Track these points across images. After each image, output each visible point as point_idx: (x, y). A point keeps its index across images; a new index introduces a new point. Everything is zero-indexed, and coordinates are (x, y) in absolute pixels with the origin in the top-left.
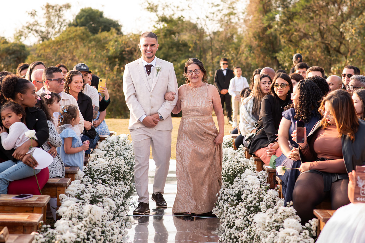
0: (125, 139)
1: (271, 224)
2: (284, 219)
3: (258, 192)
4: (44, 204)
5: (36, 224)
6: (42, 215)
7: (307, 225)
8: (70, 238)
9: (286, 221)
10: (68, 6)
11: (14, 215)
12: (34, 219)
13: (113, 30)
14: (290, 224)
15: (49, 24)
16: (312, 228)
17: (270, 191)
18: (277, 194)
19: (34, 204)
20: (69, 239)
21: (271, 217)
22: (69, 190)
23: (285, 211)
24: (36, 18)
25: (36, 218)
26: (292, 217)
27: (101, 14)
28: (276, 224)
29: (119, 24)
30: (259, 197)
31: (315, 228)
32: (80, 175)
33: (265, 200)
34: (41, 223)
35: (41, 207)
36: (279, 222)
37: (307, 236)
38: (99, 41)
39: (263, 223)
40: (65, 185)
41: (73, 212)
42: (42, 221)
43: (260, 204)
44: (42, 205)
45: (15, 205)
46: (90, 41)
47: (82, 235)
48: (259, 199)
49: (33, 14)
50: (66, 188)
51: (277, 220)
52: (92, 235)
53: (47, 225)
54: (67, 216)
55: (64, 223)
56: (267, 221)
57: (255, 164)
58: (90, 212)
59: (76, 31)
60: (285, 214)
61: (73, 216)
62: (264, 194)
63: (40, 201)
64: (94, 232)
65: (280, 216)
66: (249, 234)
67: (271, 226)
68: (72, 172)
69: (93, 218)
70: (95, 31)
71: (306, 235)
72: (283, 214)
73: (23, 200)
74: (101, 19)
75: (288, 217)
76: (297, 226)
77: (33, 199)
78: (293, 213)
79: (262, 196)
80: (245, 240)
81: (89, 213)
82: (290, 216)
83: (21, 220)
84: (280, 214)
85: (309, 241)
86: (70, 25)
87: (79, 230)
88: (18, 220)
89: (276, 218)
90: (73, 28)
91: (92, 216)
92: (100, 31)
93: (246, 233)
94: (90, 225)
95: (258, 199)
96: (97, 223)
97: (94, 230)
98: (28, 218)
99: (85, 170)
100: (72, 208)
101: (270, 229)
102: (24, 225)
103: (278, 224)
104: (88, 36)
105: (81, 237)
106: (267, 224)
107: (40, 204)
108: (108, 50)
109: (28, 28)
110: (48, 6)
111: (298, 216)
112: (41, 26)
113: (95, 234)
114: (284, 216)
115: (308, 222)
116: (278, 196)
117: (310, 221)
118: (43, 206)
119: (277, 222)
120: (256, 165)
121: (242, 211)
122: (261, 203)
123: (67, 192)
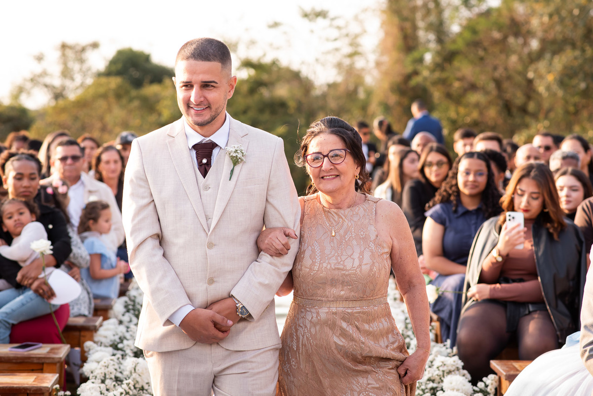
1: (424, 384)
2: (444, 376)
4: (61, 358)
5: (48, 391)
6: (57, 375)
7: (481, 385)
9: (447, 380)
10: (95, 46)
11: (11, 377)
12: (44, 382)
14: (454, 384)
15: (66, 73)
16: (488, 389)
19: (44, 358)
22: (101, 336)
23: (445, 363)
24: (45, 65)
25: (48, 381)
26: (457, 372)
27: (147, 58)
28: (431, 385)
31: (493, 390)
32: (118, 312)
34: (56, 388)
35: (54, 364)
36: (436, 382)
41: (106, 371)
42: (58, 386)
44: (57, 360)
45: (14, 361)
49: (40, 58)
50: (96, 333)
51: (432, 378)
53: (65, 391)
54: (98, 377)
55: (93, 388)
58: (135, 370)
59: (108, 84)
60: (445, 368)
61: (107, 377)
63: (54, 353)
65: (437, 372)
67: (423, 387)
68: (105, 308)
69: (139, 379)
70: (138, 84)
72: (441, 369)
73: (26, 353)
74: (147, 66)
75: (450, 372)
76: (464, 388)
77: (42, 350)
78: (458, 366)
79: (407, 340)
81: (133, 371)
82: (454, 371)
83: (24, 384)
84: (438, 368)
88: (19, 384)
89: (430, 375)
91: (138, 376)
92: (147, 82)
94: (135, 391)
98: (34, 381)
99: (125, 304)
100: (106, 364)
102: (28, 392)
103: (435, 385)
104: (127, 92)
107: (53, 358)
109: (32, 80)
110: (64, 46)
111: (465, 372)
112: (52, 77)
114: (443, 371)
115: (482, 381)
117: (484, 379)
118: (59, 362)
119: (433, 381)
123: (96, 339)
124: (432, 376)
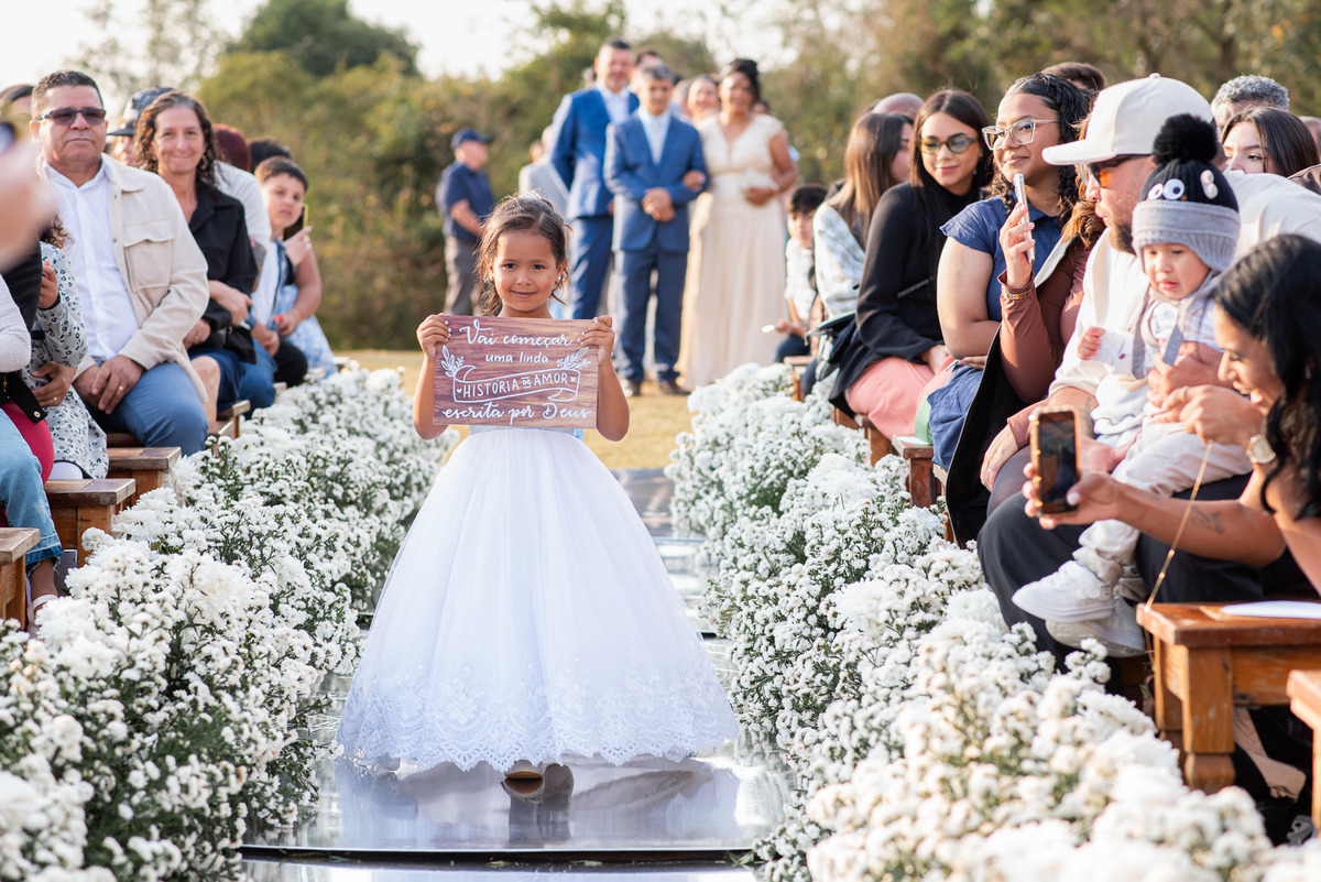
0: (389, 386)
1: (902, 615)
2: (951, 594)
3: (865, 521)
4: (10, 553)
8: (90, 660)
9: (959, 600)
13: (388, 60)
15: (161, 48)
17: (912, 514)
18: (934, 525)
20: (86, 664)
21: (901, 594)
22: (127, 521)
23: (954, 563)
24: (113, 29)
28: (919, 616)
29: (411, 39)
30: (868, 536)
32: (181, 478)
33: (888, 545)
36: (932, 609)
37: (1029, 645)
38: (338, 103)
39: (871, 616)
40: (108, 500)
41: (120, 581)
43: (868, 561)
46: (307, 105)
47: (144, 655)
48: (867, 545)
49: (101, 16)
50: (117, 513)
51: (924, 601)
52: (201, 669)
54: (100, 596)
55: (73, 611)
56: (886, 604)
57: (866, 437)
58: (191, 581)
59: (254, 68)
60: (953, 575)
61: (123, 595)
62: (885, 525)
64: (208, 659)
65: (936, 586)
66: (820, 668)
67: (900, 621)
68: (148, 466)
69: (202, 605)
70: (321, 67)
71: (1024, 640)
72: (946, 577)
74: (342, 27)
75: (966, 585)
79: (877, 533)
80: (806, 690)
81: (188, 585)
82: (976, 583)
84: (937, 575)
85: (1037, 661)
86: (231, 49)
87: (134, 639)
89: (919, 593)
90: (245, 59)
91: (199, 594)
92: (341, 64)
93: (809, 664)
94: (190, 630)
95: (862, 546)
96: (221, 624)
97: (206, 650)
99: (204, 464)
100: (120, 564)
101: (895, 635)
103: (929, 617)
104: (296, 87)
105: (140, 664)
106: (884, 616)
108: (373, 135)
112: (130, 57)
113: (210, 664)
114: (951, 583)
116: (943, 532)
119: (926, 608)
120: (868, 442)
121: (801, 592)
122: (870, 557)
124: (924, 596)
